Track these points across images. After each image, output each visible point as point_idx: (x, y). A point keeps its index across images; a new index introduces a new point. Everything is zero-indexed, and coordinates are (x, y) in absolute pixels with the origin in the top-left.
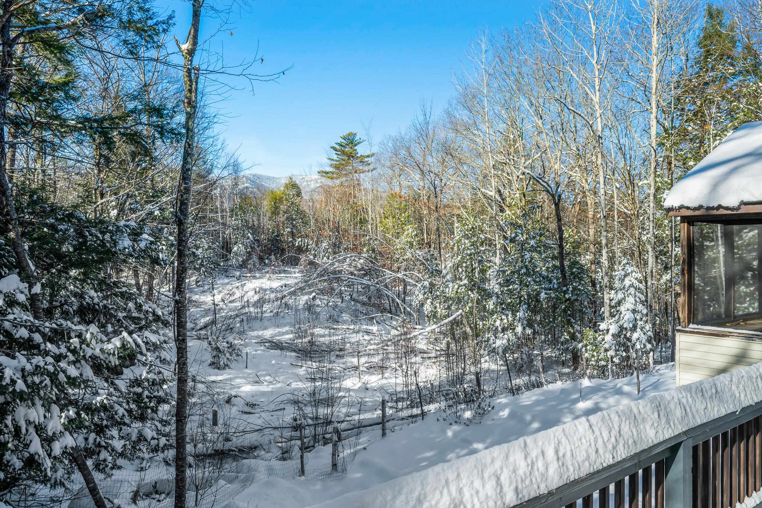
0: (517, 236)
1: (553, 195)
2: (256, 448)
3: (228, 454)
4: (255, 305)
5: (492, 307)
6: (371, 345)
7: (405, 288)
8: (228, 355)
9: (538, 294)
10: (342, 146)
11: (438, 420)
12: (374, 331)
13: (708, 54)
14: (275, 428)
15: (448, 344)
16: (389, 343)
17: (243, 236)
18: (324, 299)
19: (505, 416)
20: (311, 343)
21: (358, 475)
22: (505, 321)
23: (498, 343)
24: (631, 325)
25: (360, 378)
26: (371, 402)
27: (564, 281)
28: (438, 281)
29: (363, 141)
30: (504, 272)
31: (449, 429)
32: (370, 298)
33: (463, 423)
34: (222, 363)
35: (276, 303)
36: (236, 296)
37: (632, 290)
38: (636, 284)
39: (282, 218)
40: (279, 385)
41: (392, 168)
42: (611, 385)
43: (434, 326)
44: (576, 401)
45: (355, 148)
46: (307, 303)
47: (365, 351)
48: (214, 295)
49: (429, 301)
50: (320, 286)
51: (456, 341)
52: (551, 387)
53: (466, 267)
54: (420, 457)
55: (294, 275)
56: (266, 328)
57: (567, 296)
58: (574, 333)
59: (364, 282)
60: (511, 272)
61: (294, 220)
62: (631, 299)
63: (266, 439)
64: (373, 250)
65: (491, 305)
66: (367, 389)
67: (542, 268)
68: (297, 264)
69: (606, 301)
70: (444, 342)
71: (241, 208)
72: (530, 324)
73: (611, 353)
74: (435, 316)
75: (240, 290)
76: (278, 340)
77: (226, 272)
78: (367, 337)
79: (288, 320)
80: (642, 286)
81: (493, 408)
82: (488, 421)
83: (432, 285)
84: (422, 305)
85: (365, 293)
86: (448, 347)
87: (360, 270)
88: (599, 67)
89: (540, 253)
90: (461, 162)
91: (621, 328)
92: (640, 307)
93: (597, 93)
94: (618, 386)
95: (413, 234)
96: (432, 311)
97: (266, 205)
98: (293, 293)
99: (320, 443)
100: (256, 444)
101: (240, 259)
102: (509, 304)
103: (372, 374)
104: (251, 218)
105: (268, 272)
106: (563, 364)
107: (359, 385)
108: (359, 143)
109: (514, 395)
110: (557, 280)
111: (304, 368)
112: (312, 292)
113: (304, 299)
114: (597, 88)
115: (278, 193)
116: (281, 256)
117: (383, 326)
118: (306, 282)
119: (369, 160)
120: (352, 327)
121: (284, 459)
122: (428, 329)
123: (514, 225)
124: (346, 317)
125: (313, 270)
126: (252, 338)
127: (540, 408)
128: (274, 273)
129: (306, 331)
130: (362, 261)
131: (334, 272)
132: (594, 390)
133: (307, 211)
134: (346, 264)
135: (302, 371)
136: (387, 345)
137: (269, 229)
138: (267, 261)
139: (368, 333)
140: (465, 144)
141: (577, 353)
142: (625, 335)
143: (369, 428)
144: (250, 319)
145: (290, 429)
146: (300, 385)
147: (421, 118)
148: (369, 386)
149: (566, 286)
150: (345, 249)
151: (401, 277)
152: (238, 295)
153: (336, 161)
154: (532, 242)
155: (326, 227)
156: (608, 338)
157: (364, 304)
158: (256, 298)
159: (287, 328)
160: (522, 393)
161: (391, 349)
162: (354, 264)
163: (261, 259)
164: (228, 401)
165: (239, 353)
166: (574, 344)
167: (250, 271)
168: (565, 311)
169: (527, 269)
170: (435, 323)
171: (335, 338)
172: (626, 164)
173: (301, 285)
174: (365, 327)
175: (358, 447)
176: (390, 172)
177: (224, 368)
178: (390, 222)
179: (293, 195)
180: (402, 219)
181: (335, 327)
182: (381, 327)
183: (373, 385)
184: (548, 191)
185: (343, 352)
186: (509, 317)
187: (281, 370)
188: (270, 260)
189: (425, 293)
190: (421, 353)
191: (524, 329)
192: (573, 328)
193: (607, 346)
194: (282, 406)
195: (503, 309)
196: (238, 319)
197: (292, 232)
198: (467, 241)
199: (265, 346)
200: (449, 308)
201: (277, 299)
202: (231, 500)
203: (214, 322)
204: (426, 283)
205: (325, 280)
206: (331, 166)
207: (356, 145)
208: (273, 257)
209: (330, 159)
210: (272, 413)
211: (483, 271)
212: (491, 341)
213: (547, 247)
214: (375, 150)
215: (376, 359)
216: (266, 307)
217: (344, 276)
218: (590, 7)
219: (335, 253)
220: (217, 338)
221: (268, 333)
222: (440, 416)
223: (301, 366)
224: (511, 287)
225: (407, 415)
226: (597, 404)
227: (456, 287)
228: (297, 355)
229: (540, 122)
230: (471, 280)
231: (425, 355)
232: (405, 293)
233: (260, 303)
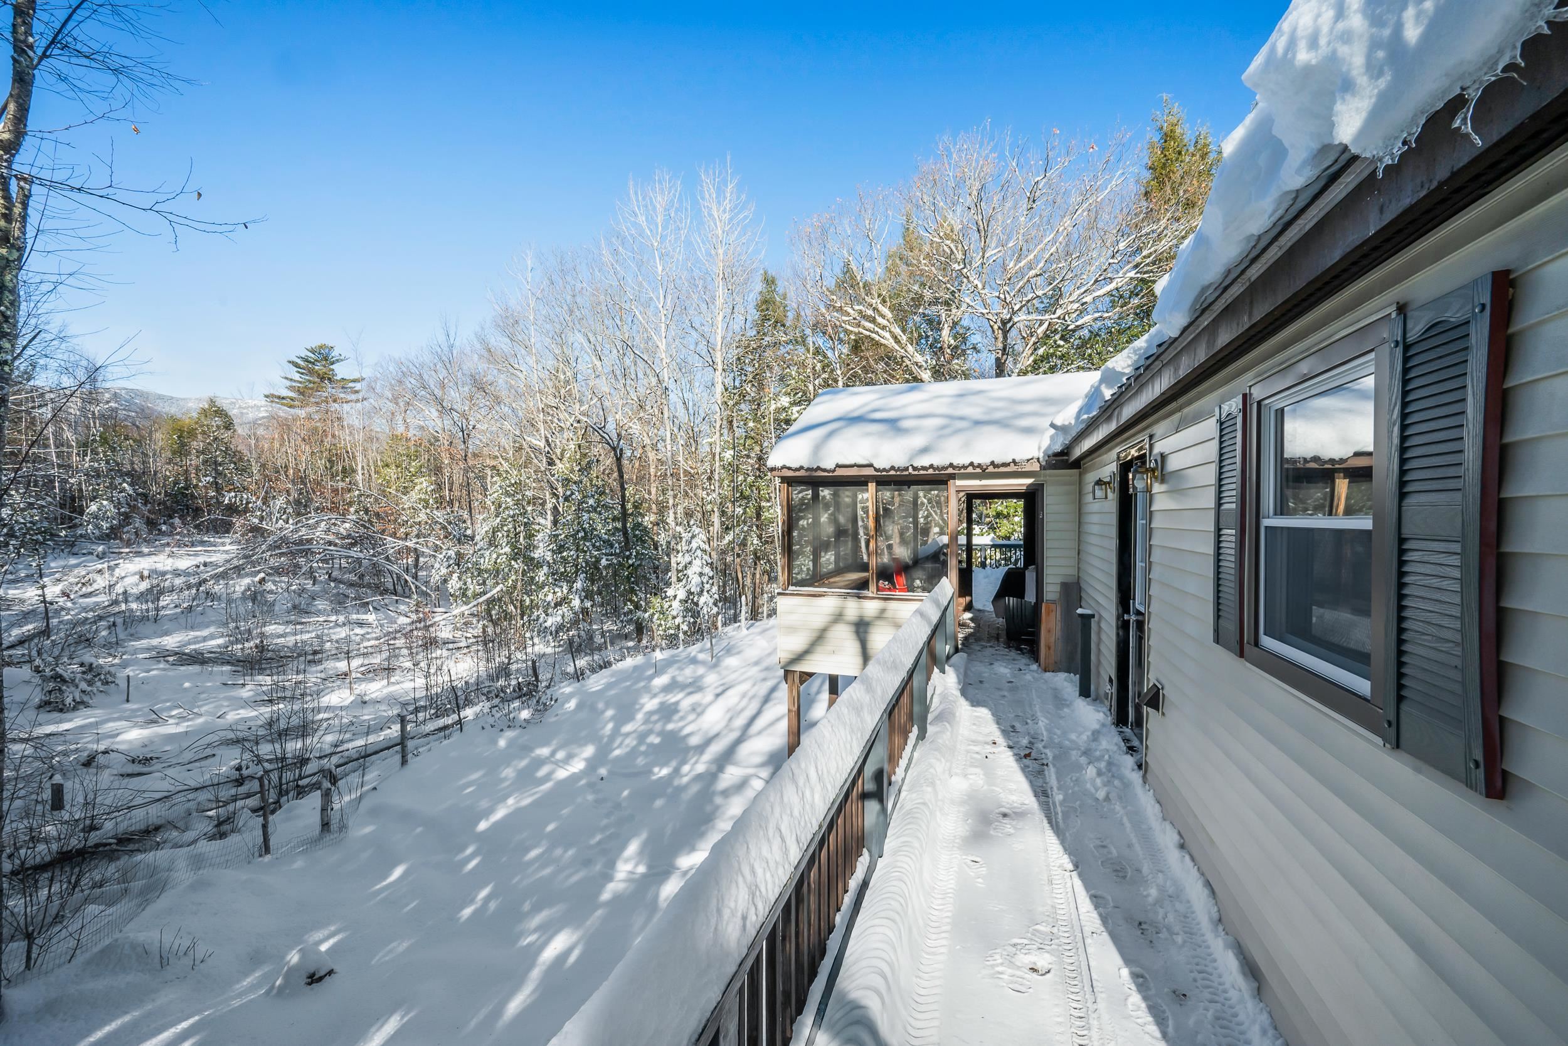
0: (572, 494)
1: (614, 449)
2: (157, 829)
3: (93, 853)
4: (141, 597)
5: (542, 579)
6: (369, 640)
7: (417, 560)
8: (83, 686)
9: (598, 560)
10: (310, 362)
11: (483, 728)
12: (371, 620)
13: (765, 319)
14: (197, 789)
15: (484, 627)
16: (398, 635)
17: (113, 487)
18: (281, 582)
19: (572, 708)
20: (261, 648)
21: (368, 829)
22: (559, 594)
23: (550, 621)
24: (698, 589)
25: (351, 689)
26: (375, 719)
27: (627, 546)
28: (467, 549)
29: (345, 359)
30: (557, 536)
31: (500, 737)
32: (361, 577)
33: (518, 726)
34: (69, 701)
35: (187, 592)
36: (95, 586)
37: (699, 553)
38: (702, 544)
39: (194, 461)
40: (201, 720)
41: (395, 400)
42: (684, 655)
43: (465, 608)
44: (651, 678)
45: (331, 367)
46: (249, 589)
47: (358, 650)
48: (43, 587)
49: (455, 576)
50: (273, 562)
51: (495, 623)
52: (620, 665)
53: (508, 531)
54: (461, 782)
55: (221, 548)
56: (167, 633)
57: (630, 562)
58: (638, 602)
59: (352, 554)
60: (566, 536)
61: (220, 465)
62: (697, 563)
63: (180, 810)
64: (367, 511)
65: (541, 575)
66: (365, 703)
67: (601, 530)
68: (228, 532)
69: (673, 565)
70: (480, 626)
71: (104, 441)
72: (588, 595)
73: (678, 620)
74: (464, 595)
75: (107, 575)
76: (195, 650)
77: (71, 547)
78: (358, 631)
79: (212, 615)
80: (707, 547)
81: (556, 700)
82: (550, 718)
83: (458, 554)
84: (445, 581)
85: (354, 570)
86: (484, 631)
87: (343, 538)
88: (665, 312)
89: (600, 514)
90: (498, 401)
91: (690, 593)
92: (707, 570)
93: (664, 340)
94: (692, 655)
95: (429, 489)
96: (460, 589)
97: (161, 439)
98: (224, 575)
99: (291, 795)
100: (159, 822)
101: (105, 525)
102: (562, 574)
103: (373, 680)
104: (126, 459)
105: (168, 544)
106: (626, 637)
107: (352, 698)
108: (337, 361)
109: (579, 681)
110: (619, 544)
111: (248, 688)
112: (259, 572)
113: (241, 585)
114: (664, 335)
115: (187, 421)
116: (194, 519)
117: (384, 613)
118: (245, 557)
119: (358, 386)
120: (333, 618)
121: (222, 835)
122: (456, 612)
123: (566, 481)
124: (321, 604)
125: (260, 539)
126: (136, 651)
127: (613, 692)
128: (179, 545)
129: (249, 631)
130: (347, 525)
131: (301, 542)
132: (669, 663)
133: (246, 452)
134: (319, 529)
135: (246, 693)
136: (395, 638)
137: (166, 478)
138: (164, 528)
139: (361, 624)
140: (501, 380)
141: (641, 624)
142: (692, 600)
143: (374, 757)
144: (130, 621)
145: (231, 785)
146: (244, 713)
147: (442, 338)
148: (367, 698)
149: (629, 550)
150: (318, 508)
151: (412, 545)
152: (101, 582)
153: (300, 382)
154: (591, 502)
155: (283, 477)
156: (676, 604)
157: (351, 585)
158: (144, 586)
159: (212, 629)
160: (588, 677)
161: (400, 642)
162: (334, 529)
163: (151, 524)
164: (88, 763)
165: (110, 679)
166: (639, 613)
167: (128, 544)
168: (628, 578)
169: (586, 533)
170: (466, 603)
171: (305, 637)
172: (689, 420)
173: (235, 562)
174: (355, 616)
175: (365, 788)
176: (391, 406)
177: (75, 709)
178: (391, 472)
179: (218, 427)
180: (412, 470)
181: (304, 620)
182: (381, 615)
183: (373, 696)
184: (608, 444)
185: (320, 656)
186: (564, 589)
187: (203, 696)
188: (172, 525)
189: (449, 566)
190: (444, 643)
191: (582, 601)
192: (637, 595)
193: (674, 613)
194: (209, 752)
195: (556, 580)
196: (103, 623)
197: (217, 483)
198: (508, 500)
199: (167, 661)
200: (484, 583)
201: (189, 587)
202: (117, 935)
203: (46, 632)
204: (452, 553)
205: (282, 554)
206: (291, 388)
207: (333, 363)
208: (177, 521)
209: (286, 378)
210: (189, 767)
211: (530, 536)
212: (541, 620)
213: (606, 507)
214: (367, 373)
215: (376, 660)
216: (165, 601)
217: (314, 547)
218: (656, 244)
219: (299, 514)
220: (57, 658)
221: (171, 642)
222: (486, 722)
223: (244, 685)
224: (565, 554)
225: (432, 729)
226: (673, 678)
227: (495, 556)
228: (234, 668)
229: (598, 363)
230: (514, 547)
231: (451, 646)
232: (416, 565)
233: (154, 594)
